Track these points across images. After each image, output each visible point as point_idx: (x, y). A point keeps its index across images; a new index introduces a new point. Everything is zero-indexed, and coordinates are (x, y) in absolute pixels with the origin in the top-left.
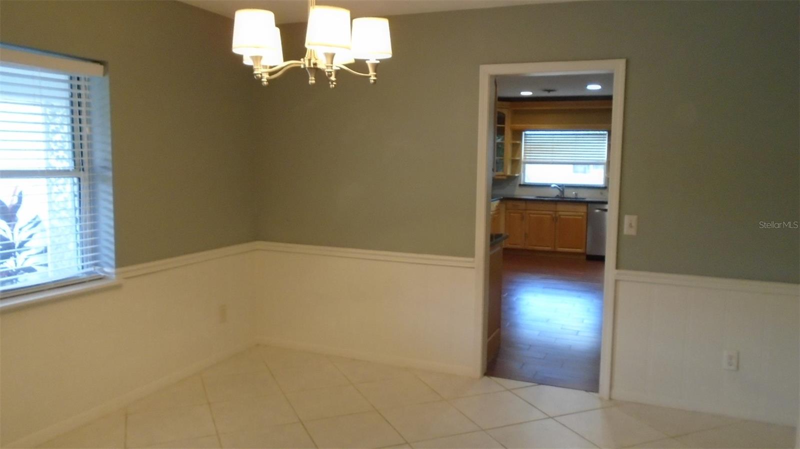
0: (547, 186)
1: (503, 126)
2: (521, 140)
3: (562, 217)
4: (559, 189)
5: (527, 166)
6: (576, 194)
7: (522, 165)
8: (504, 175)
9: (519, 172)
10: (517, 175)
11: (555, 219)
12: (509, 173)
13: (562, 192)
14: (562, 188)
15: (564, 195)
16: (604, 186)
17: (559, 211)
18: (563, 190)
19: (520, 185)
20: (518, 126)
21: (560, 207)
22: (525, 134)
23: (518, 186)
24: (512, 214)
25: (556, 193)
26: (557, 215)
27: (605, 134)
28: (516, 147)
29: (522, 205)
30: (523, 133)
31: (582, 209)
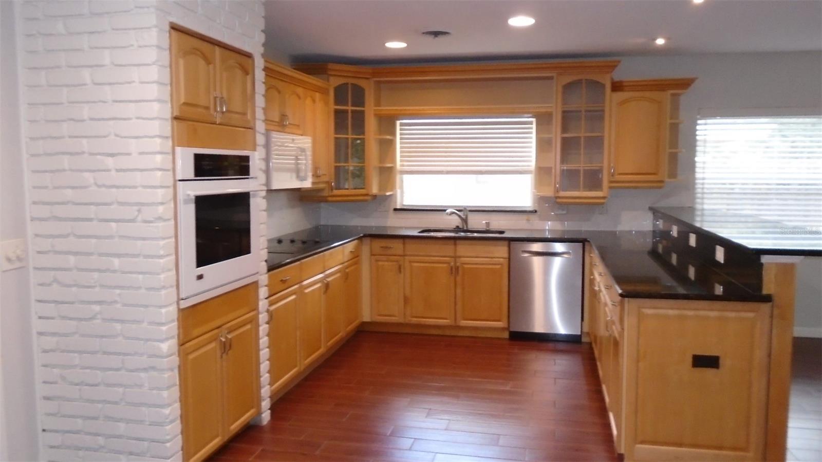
0: (441, 210)
1: (362, 109)
2: (393, 133)
3: (466, 266)
4: (459, 216)
5: (406, 177)
6: (488, 224)
7: (398, 177)
8: (367, 195)
9: (393, 188)
10: (388, 194)
11: (455, 271)
12: (375, 190)
13: (465, 221)
14: (464, 212)
15: (467, 227)
16: (531, 209)
17: (460, 257)
18: (467, 217)
19: (396, 210)
20: (386, 109)
21: (463, 249)
22: (402, 125)
23: (391, 211)
24: (380, 263)
25: (455, 221)
26: (458, 264)
27: (531, 123)
28: (387, 146)
29: (397, 246)
30: (398, 123)
31: (501, 251)
